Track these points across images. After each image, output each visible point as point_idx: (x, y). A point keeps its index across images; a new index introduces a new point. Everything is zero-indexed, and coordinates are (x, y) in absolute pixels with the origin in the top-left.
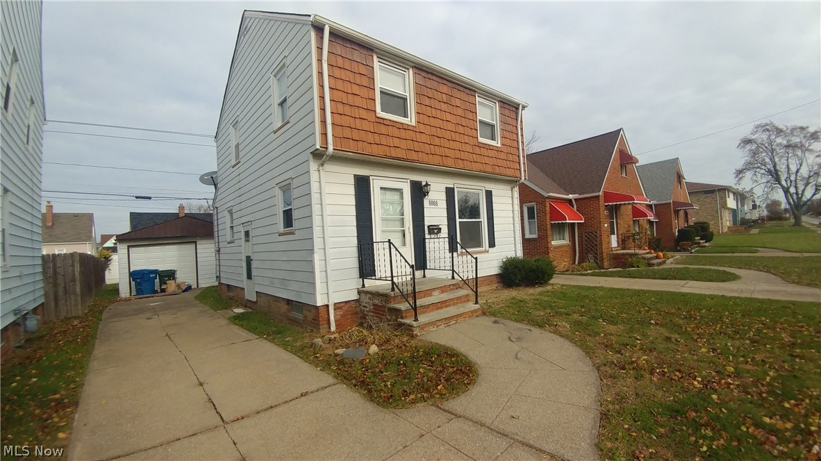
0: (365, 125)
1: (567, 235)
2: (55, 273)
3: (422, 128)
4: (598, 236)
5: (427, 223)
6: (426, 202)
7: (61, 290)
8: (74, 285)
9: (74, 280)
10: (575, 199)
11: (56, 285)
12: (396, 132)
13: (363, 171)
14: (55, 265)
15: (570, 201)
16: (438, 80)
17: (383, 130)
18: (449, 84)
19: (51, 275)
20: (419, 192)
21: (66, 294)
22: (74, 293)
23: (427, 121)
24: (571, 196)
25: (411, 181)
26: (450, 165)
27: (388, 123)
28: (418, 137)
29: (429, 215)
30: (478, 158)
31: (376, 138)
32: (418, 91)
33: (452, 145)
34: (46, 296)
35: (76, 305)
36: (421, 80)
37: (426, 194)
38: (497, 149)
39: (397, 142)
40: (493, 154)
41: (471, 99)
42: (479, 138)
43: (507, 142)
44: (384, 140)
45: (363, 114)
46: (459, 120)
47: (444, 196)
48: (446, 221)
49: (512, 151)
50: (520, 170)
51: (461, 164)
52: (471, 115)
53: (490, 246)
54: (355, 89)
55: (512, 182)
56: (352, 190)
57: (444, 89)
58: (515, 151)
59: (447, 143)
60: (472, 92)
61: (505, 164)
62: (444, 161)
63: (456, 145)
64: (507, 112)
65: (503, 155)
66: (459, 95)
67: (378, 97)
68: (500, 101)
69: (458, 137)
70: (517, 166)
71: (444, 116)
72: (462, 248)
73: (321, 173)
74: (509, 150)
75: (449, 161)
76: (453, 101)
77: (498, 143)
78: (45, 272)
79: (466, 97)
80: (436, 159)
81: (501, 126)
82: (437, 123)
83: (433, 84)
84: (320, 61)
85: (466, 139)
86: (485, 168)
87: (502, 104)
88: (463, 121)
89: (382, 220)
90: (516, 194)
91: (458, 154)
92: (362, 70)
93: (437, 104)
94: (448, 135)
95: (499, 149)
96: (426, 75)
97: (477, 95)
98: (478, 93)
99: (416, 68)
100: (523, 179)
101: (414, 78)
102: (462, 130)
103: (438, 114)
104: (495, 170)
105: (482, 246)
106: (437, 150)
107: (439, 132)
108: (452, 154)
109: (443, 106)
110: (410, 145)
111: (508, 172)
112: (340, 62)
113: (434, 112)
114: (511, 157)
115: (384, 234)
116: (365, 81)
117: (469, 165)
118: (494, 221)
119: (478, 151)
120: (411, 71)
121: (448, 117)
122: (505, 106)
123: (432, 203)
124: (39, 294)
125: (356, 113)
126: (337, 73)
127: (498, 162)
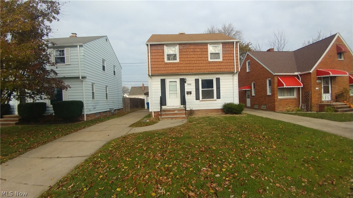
0: (161, 66)
1: (295, 93)
2: (125, 102)
3: (182, 62)
4: (310, 94)
5: (186, 91)
6: (186, 85)
7: (126, 105)
9: (128, 104)
10: (300, 75)
11: (125, 104)
12: (172, 66)
13: (163, 78)
14: (125, 100)
15: (297, 76)
16: (189, 45)
17: (167, 66)
18: (194, 45)
20: (183, 82)
21: (127, 107)
22: (129, 106)
23: (183, 59)
24: (296, 73)
25: (180, 78)
27: (169, 64)
28: (180, 65)
29: (187, 88)
30: (208, 67)
31: (165, 69)
32: (181, 51)
33: (195, 65)
34: (123, 107)
35: (129, 109)
36: (181, 47)
37: (185, 82)
38: (220, 62)
39: (171, 68)
40: (217, 64)
41: (205, 47)
42: (210, 60)
43: (226, 58)
44: (167, 69)
45: (161, 63)
46: (198, 56)
47: (194, 82)
48: (195, 90)
49: (230, 61)
50: (234, 68)
51: (199, 71)
52: (205, 53)
53: (217, 98)
54: (158, 57)
55: (233, 73)
56: (160, 83)
57: (192, 47)
58: (232, 61)
59: (192, 65)
60: (206, 44)
61: (224, 67)
62: (191, 71)
63: (197, 65)
64: (227, 46)
65: (223, 64)
66: (199, 47)
67: (166, 57)
68: (223, 43)
69: (198, 62)
70: (233, 67)
71: (191, 56)
72: (202, 99)
73: (151, 79)
74: (228, 61)
75: (193, 71)
76: (196, 50)
77: (221, 60)
78: (123, 102)
79: (203, 47)
80: (187, 71)
81: (223, 52)
82: (188, 59)
83: (187, 47)
84: (148, 53)
85: (202, 62)
86: (211, 70)
87: (224, 44)
88: (201, 56)
89: (169, 90)
90: (236, 77)
91: (197, 68)
92: (161, 51)
93: (188, 53)
94: (193, 62)
95: (221, 62)
96: (184, 45)
97: (208, 45)
98: (209, 44)
99: (180, 44)
100: (235, 72)
101: (179, 47)
102: (200, 59)
103: (189, 56)
104: (217, 70)
105: (213, 98)
106: (188, 68)
107: (189, 62)
108: (195, 68)
109: (191, 53)
110: (177, 68)
111: (226, 70)
112: (154, 51)
113: (187, 56)
114: (229, 64)
115: (170, 94)
116: (161, 54)
117: (203, 71)
118: (221, 89)
119: (209, 65)
120: (178, 46)
121: (193, 56)
122: (226, 44)
123: (189, 84)
124: (121, 106)
125: (159, 63)
126: (153, 54)
127: (220, 67)
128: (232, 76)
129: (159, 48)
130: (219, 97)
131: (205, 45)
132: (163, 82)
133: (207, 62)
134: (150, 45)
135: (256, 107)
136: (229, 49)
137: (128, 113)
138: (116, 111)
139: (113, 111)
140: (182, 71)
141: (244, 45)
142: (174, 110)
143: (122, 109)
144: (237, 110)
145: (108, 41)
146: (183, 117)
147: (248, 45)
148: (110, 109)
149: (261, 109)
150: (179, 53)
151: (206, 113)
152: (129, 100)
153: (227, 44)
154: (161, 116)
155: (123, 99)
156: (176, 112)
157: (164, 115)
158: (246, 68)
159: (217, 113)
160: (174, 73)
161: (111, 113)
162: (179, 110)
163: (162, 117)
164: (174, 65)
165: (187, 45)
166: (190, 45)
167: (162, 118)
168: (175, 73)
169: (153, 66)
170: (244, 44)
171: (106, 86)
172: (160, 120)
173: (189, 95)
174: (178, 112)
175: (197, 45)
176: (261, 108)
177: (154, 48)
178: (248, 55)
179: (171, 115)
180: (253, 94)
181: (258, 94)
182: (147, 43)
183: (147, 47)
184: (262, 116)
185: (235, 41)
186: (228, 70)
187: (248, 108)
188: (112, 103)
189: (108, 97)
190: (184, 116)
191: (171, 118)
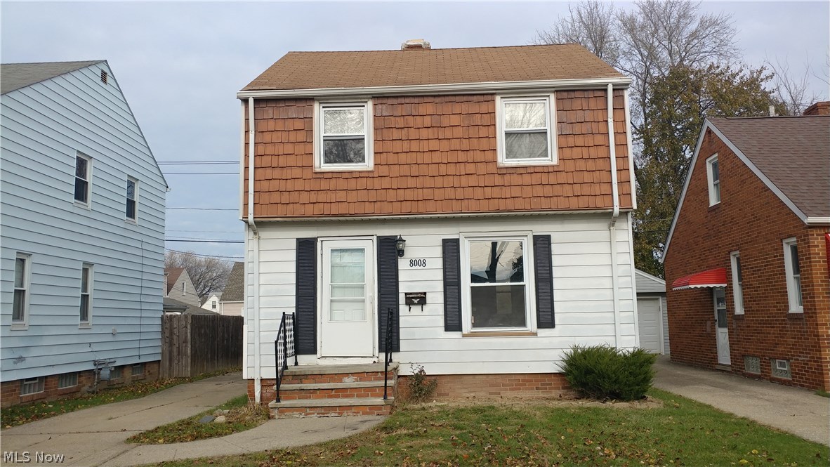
0: (299, 185)
2: (172, 333)
3: (384, 171)
5: (403, 288)
6: (403, 264)
7: (175, 350)
8: (186, 346)
9: (185, 342)
11: (171, 344)
12: (342, 184)
13: (306, 234)
14: (171, 326)
16: (416, 100)
17: (324, 185)
18: (437, 100)
19: (168, 335)
20: (390, 252)
21: (179, 354)
22: (186, 352)
23: (392, 159)
25: (378, 237)
26: (432, 210)
27: (330, 176)
28: (377, 183)
29: (409, 279)
30: (497, 192)
31: (313, 197)
32: (380, 127)
33: (439, 182)
34: (162, 354)
35: (186, 366)
36: (385, 110)
37: (401, 253)
38: (546, 170)
39: (341, 196)
40: (535, 179)
41: (484, 108)
42: (503, 160)
43: (576, 153)
44: (322, 197)
45: (297, 173)
46: (455, 144)
47: (438, 251)
48: (440, 286)
49: (591, 165)
50: (612, 194)
51: (456, 206)
52: (483, 132)
53: (540, 325)
54: (289, 148)
55: (605, 215)
56: (292, 256)
57: (430, 109)
58: (600, 164)
59: (429, 182)
60: (489, 96)
61: (568, 190)
62: (422, 207)
63: (448, 181)
64: (577, 104)
65: (562, 178)
66: (458, 108)
67: (319, 149)
68: (559, 91)
69: (451, 169)
70: (605, 189)
71: (425, 146)
72: (474, 325)
73: (256, 241)
74: (581, 165)
75: (431, 206)
76: (446, 121)
77: (552, 159)
78: (163, 332)
79: (474, 108)
80: (406, 207)
81: (559, 129)
82: (411, 158)
83: (406, 109)
84: (247, 132)
85: (471, 168)
86: (510, 204)
87: (563, 94)
88: (465, 145)
89: (333, 287)
90: (624, 235)
91: (450, 193)
92: (299, 125)
93: (413, 134)
94: (433, 170)
95: (551, 170)
96: (395, 101)
97: (498, 98)
98: (499, 94)
99: (377, 97)
100: (617, 210)
101: (375, 110)
102: (461, 157)
103: (415, 146)
104: (536, 204)
105: (523, 323)
106: (409, 195)
107: (415, 170)
108: (438, 194)
109: (424, 133)
110: (363, 195)
111: (574, 203)
112: (271, 125)
113: (406, 146)
114: (587, 177)
115: (335, 304)
116: (301, 136)
117: (473, 205)
118: (557, 284)
119: (498, 180)
120: (370, 105)
121: (434, 145)
122: (572, 95)
123: (414, 263)
124: (151, 351)
125: (288, 173)
126: (267, 138)
127: (548, 191)
128: (606, 228)
129: (293, 111)
130: (547, 320)
131: (481, 98)
132: (306, 253)
133: (491, 168)
134: (257, 101)
135: (753, 366)
136: (589, 116)
137: (182, 380)
138: (128, 374)
139: (105, 374)
140: (387, 208)
141: (737, 81)
142: (339, 375)
143: (156, 366)
144: (616, 381)
145: (109, 80)
146: (373, 408)
147: (753, 83)
148: (95, 363)
149: (773, 380)
150: (376, 134)
151: (493, 389)
152: (189, 327)
153: (578, 94)
154: (278, 400)
155: (162, 318)
156: (349, 382)
157: (291, 394)
158: (706, 190)
159: (540, 394)
160: (351, 215)
161: (100, 381)
162: (361, 374)
163: (284, 403)
164: (352, 184)
165: (408, 100)
166: (421, 100)
167: (282, 410)
168: (356, 215)
169: (265, 186)
170: (734, 76)
171: (85, 263)
172: (273, 417)
173: (416, 309)
174: (355, 385)
175: (447, 99)
176: (774, 375)
177: (270, 112)
178: (709, 132)
179: (322, 397)
180: (739, 310)
181: (755, 307)
182: (246, 94)
183: (243, 107)
184: (732, 411)
185: (610, 81)
186: (583, 202)
187: (723, 371)
188: (110, 338)
189: (91, 312)
190: (379, 401)
191: (319, 410)
